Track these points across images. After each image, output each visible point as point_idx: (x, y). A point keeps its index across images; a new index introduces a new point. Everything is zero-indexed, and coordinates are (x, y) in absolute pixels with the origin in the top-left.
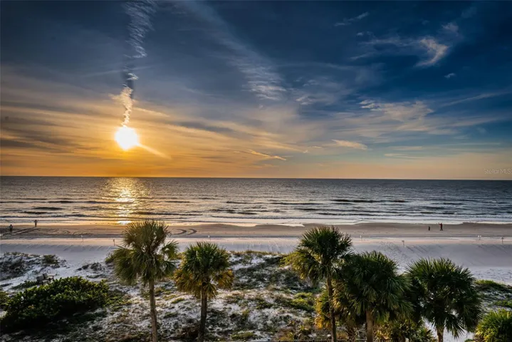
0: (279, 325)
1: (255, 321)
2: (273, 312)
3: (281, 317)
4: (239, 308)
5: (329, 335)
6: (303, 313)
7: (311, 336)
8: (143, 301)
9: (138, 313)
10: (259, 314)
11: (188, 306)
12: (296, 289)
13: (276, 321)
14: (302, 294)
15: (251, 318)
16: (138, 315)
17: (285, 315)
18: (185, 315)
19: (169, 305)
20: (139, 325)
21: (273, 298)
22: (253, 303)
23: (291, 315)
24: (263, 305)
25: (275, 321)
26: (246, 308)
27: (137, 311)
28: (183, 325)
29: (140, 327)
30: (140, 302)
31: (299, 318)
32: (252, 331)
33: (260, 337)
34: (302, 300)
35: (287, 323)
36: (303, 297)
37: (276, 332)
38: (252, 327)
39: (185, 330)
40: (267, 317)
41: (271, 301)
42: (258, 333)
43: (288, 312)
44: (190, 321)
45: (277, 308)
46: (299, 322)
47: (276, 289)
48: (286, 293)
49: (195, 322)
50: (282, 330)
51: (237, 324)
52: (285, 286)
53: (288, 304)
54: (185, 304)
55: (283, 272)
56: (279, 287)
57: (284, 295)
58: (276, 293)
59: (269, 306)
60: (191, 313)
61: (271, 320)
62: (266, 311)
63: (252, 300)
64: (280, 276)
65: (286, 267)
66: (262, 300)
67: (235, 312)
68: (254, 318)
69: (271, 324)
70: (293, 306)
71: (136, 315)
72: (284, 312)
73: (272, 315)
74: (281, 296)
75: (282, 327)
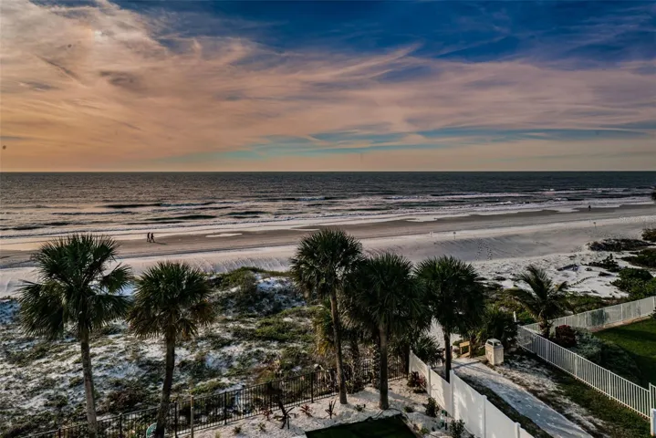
0: (250, 364)
1: (215, 365)
2: (237, 350)
3: (249, 354)
4: (188, 353)
5: (316, 365)
6: (275, 344)
7: (294, 370)
8: (19, 369)
9: (18, 388)
10: (218, 355)
11: (108, 362)
12: (254, 316)
13: (245, 360)
14: (263, 320)
15: (210, 362)
16: (19, 391)
17: (255, 350)
18: (105, 376)
19: (71, 367)
20: (26, 407)
21: (229, 331)
22: (204, 343)
23: (262, 349)
24: (219, 343)
25: (243, 361)
26: (198, 351)
27: (13, 386)
28: (107, 393)
29: (30, 409)
30: (14, 371)
31: (273, 351)
32: (215, 380)
33: (231, 385)
34: (268, 328)
35: (260, 360)
36: (267, 324)
37: (249, 374)
38: (214, 373)
39: (112, 397)
40: (230, 357)
41: (228, 336)
42: (224, 380)
43: (257, 346)
44: (118, 383)
45: (238, 344)
46: (274, 356)
47: (227, 321)
48: (243, 322)
49: (125, 383)
50: (256, 370)
51: (192, 373)
52: (237, 314)
53: (251, 336)
54: (100, 360)
55: (232, 296)
56: (230, 317)
57: (242, 326)
58: (231, 325)
59: (228, 343)
60: (114, 372)
61: (237, 360)
62: (226, 349)
63: (202, 339)
64: (227, 302)
65: (234, 290)
66: (217, 337)
67: (184, 359)
68: (214, 362)
69: (239, 366)
70: (260, 338)
71: (13, 391)
72: (250, 347)
73: (236, 354)
74: (239, 327)
75: (255, 366)
